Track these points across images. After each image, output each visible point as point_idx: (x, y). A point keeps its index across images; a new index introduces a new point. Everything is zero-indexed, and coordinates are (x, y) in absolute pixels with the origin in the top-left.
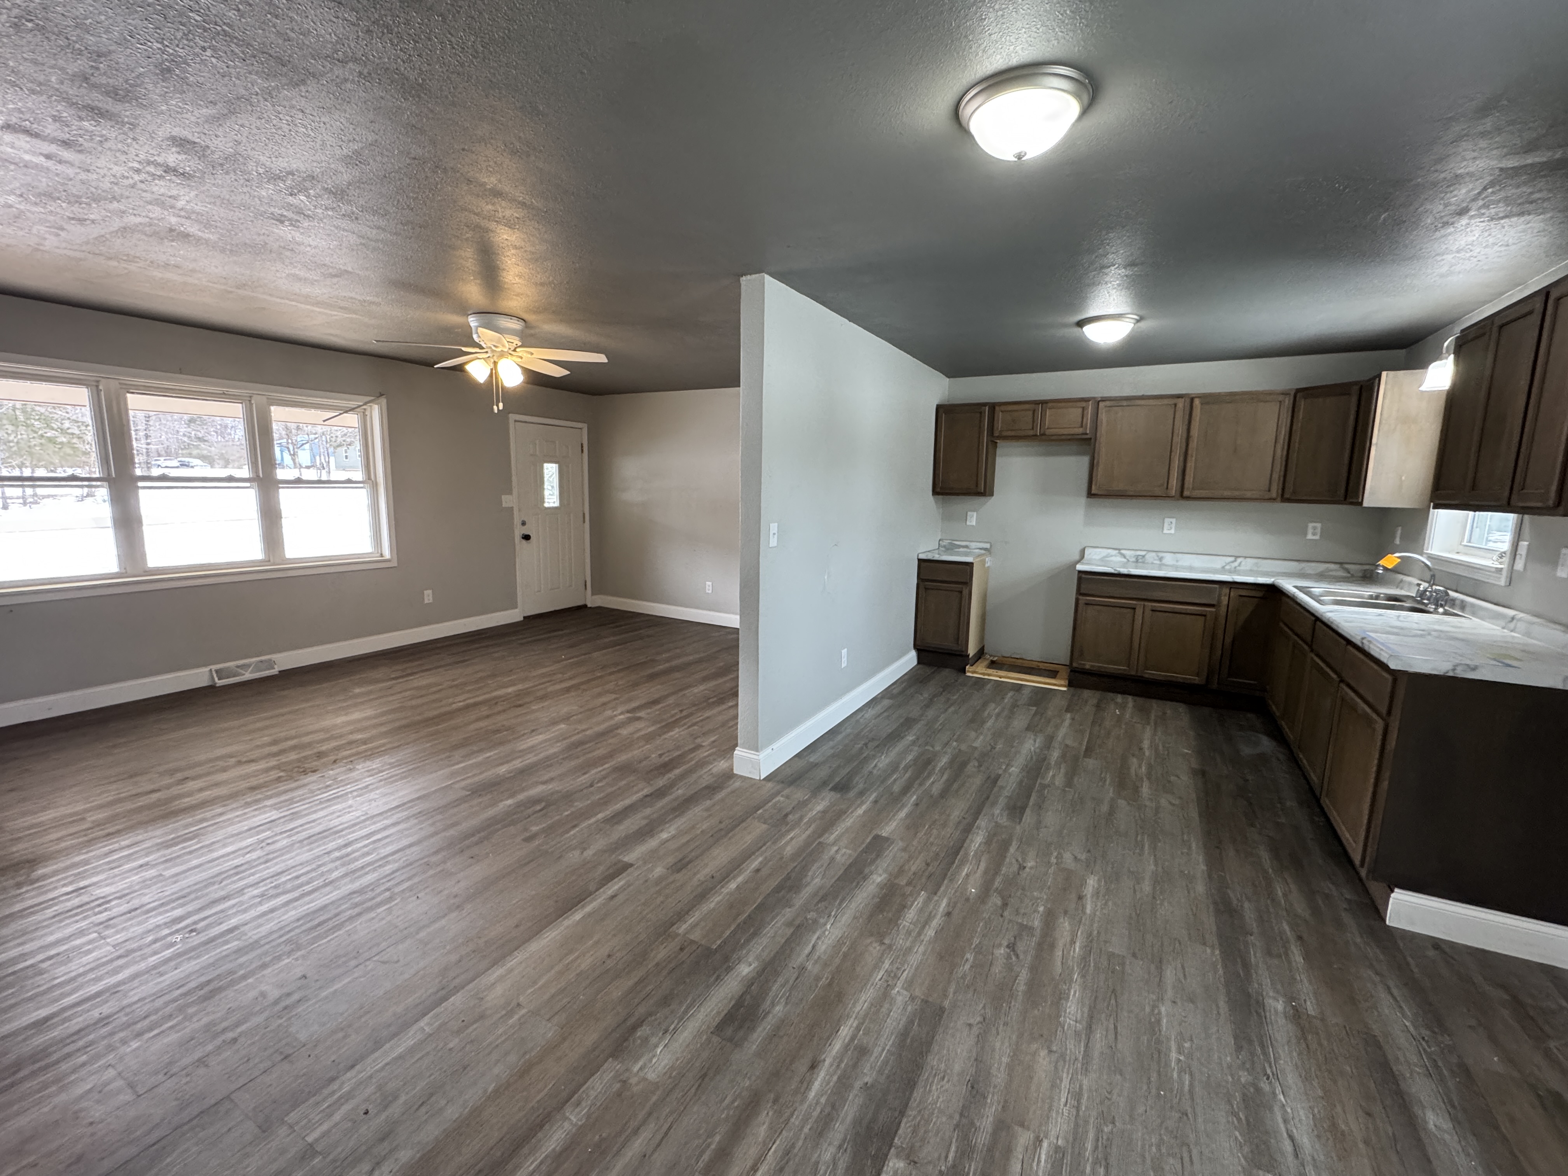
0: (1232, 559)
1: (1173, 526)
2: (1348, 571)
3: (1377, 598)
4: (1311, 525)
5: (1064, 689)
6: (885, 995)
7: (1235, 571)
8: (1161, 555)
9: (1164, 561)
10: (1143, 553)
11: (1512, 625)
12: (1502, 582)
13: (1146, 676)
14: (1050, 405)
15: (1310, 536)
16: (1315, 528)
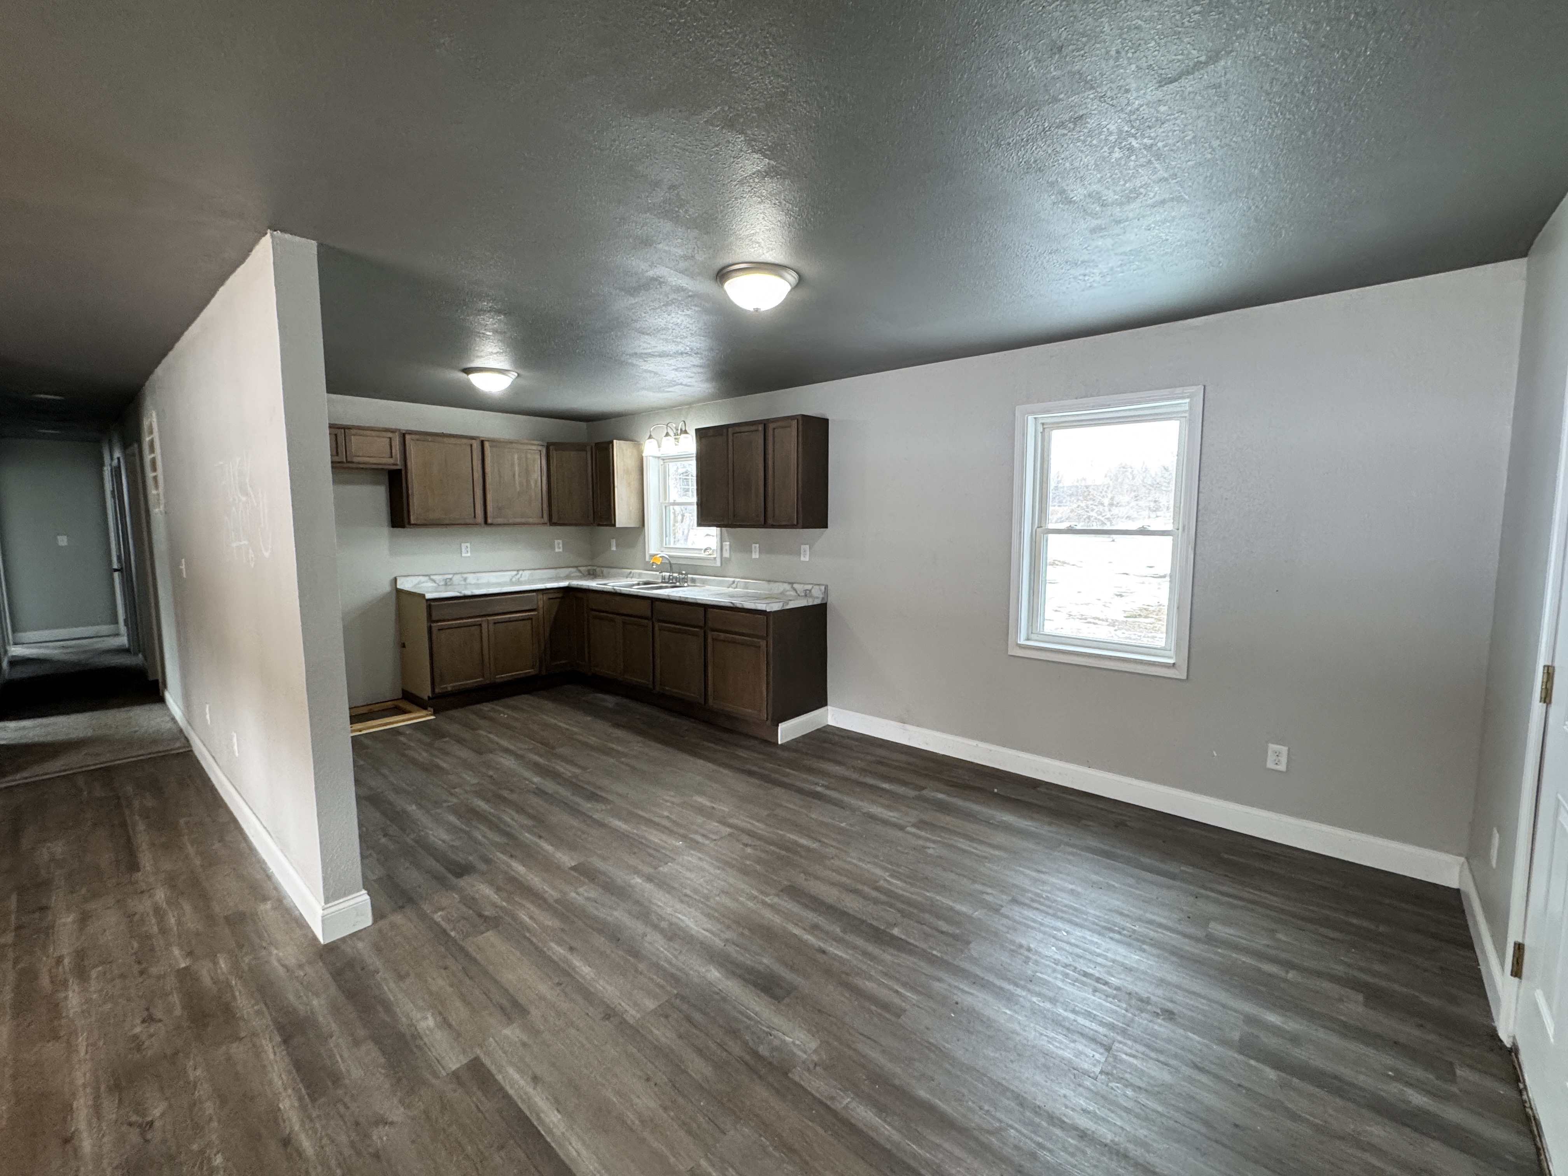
0: (515, 573)
1: (469, 549)
2: (580, 571)
3: (638, 584)
4: (556, 542)
5: (433, 717)
6: (771, 907)
7: (519, 582)
8: (465, 576)
9: (468, 581)
10: (450, 576)
11: (734, 585)
12: (718, 564)
13: (498, 681)
14: (353, 431)
15: (557, 550)
16: (559, 544)
